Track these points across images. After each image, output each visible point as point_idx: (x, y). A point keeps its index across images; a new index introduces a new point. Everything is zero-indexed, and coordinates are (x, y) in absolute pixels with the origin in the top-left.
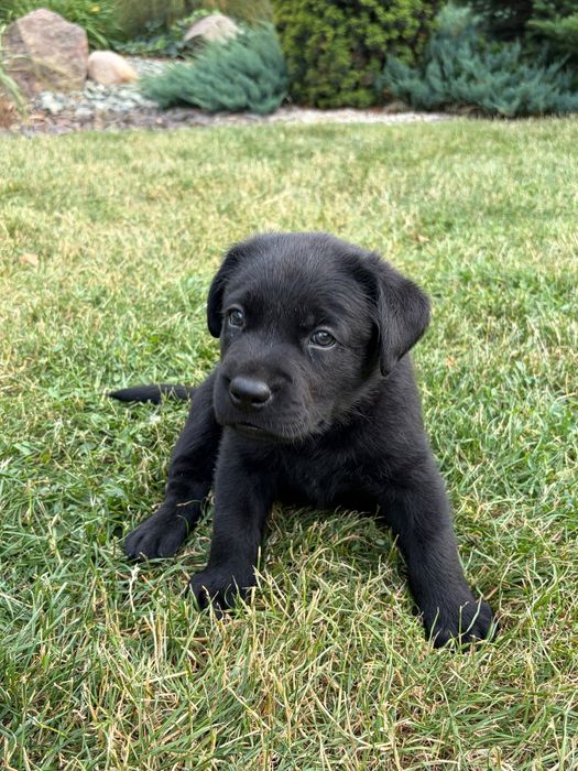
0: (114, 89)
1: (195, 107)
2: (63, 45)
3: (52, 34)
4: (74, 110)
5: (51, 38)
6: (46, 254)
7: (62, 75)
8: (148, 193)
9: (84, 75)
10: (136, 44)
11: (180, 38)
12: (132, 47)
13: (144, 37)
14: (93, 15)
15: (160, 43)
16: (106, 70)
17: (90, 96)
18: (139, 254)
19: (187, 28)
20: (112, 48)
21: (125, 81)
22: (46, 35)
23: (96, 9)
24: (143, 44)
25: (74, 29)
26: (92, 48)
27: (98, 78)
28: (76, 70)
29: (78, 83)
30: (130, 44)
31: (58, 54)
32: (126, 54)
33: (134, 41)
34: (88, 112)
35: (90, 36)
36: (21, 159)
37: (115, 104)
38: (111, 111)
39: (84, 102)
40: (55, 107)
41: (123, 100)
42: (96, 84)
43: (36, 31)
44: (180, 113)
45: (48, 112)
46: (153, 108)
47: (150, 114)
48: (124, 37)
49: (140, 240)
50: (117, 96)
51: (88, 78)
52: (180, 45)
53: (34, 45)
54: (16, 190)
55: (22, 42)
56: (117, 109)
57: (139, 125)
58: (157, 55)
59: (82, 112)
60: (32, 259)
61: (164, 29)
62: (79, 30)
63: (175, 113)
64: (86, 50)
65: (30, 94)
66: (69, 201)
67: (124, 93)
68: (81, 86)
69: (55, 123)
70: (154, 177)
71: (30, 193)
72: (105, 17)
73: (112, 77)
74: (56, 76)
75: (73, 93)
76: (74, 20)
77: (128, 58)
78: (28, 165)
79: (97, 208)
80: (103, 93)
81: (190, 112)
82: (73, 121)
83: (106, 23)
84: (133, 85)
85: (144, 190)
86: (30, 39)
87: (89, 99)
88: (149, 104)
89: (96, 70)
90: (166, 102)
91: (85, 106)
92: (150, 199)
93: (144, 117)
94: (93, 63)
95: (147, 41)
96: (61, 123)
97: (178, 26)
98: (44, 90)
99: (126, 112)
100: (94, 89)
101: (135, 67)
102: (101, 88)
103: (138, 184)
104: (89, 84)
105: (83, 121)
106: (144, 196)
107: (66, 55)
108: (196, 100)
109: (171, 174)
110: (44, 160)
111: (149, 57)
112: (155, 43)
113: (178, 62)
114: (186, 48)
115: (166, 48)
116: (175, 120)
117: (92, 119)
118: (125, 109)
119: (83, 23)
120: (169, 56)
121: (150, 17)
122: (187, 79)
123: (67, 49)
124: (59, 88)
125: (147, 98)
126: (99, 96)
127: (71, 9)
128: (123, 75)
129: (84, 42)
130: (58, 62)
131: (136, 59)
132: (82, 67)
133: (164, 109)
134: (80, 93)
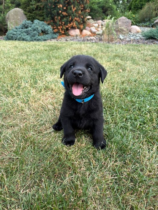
0: (135, 34)
1: (155, 39)
2: (126, 24)
3: (124, 22)
4: (126, 39)
5: (124, 23)
6: (124, 70)
7: (124, 31)
8: (145, 59)
9: (129, 31)
10: (142, 24)
11: (153, 22)
12: (141, 24)
13: (144, 22)
14: (133, 17)
15: (148, 23)
16: (134, 30)
17: (129, 35)
18: (144, 72)
19: (155, 20)
20: (136, 25)
21: (138, 32)
22: (123, 22)
23: (134, 16)
24: (144, 24)
25: (129, 21)
26: (132, 25)
27: (132, 32)
28: (128, 30)
29: (127, 33)
30: (140, 24)
31: (124, 26)
32: (139, 26)
33: (141, 23)
34: (129, 39)
35: (132, 22)
36: (117, 49)
37: (135, 38)
38: (134, 39)
39: (128, 37)
40: (122, 38)
41: (137, 37)
42: (131, 33)
43: (121, 21)
44: (151, 40)
45: (121, 39)
46: (144, 39)
47: (143, 40)
48: (139, 22)
49: (143, 69)
50: (135, 36)
51: (130, 31)
52: (153, 24)
53: (120, 24)
54: (117, 56)
55: (118, 24)
56: (135, 39)
57: (141, 43)
58: (146, 26)
59: (128, 39)
60: (121, 71)
61: (149, 20)
62: (130, 21)
63: (149, 40)
64: (131, 25)
65: (117, 35)
66: (128, 59)
67: (137, 35)
68: (128, 33)
69: (122, 42)
70: (146, 56)
71: (119, 57)
72: (136, 18)
73: (135, 31)
74: (123, 31)
75: (126, 35)
76: (129, 19)
77: (140, 27)
78: (118, 50)
79: (134, 61)
80: (133, 35)
81: (154, 40)
82: (126, 41)
83: (136, 19)
84: (140, 33)
85: (144, 58)
86: (119, 23)
87: (129, 36)
88: (143, 38)
89: (132, 30)
90: (148, 38)
91: (128, 38)
92: (145, 60)
93: (142, 41)
94: (131, 28)
95: (145, 23)
96: (124, 42)
97: (153, 19)
98: (120, 34)
99: (138, 40)
100: (130, 34)
101: (141, 29)
102: (132, 34)
103: (143, 57)
104: (130, 33)
105: (128, 41)
106: (144, 60)
107: (126, 27)
108: (156, 37)
109: (151, 55)
110: (121, 50)
111: (144, 27)
112: (146, 23)
113: (151, 28)
114: (154, 25)
115: (149, 25)
116: (150, 42)
117: (130, 41)
118: (137, 39)
119: (131, 19)
120: (149, 27)
121: (146, 18)
122: (154, 32)
123: (127, 25)
124: (123, 34)
125: (143, 36)
126: (132, 36)
127: (129, 16)
128: (138, 31)
129: (131, 24)
130: (124, 28)
131: (141, 27)
132: (129, 29)
133: (147, 39)
134: (127, 35)
